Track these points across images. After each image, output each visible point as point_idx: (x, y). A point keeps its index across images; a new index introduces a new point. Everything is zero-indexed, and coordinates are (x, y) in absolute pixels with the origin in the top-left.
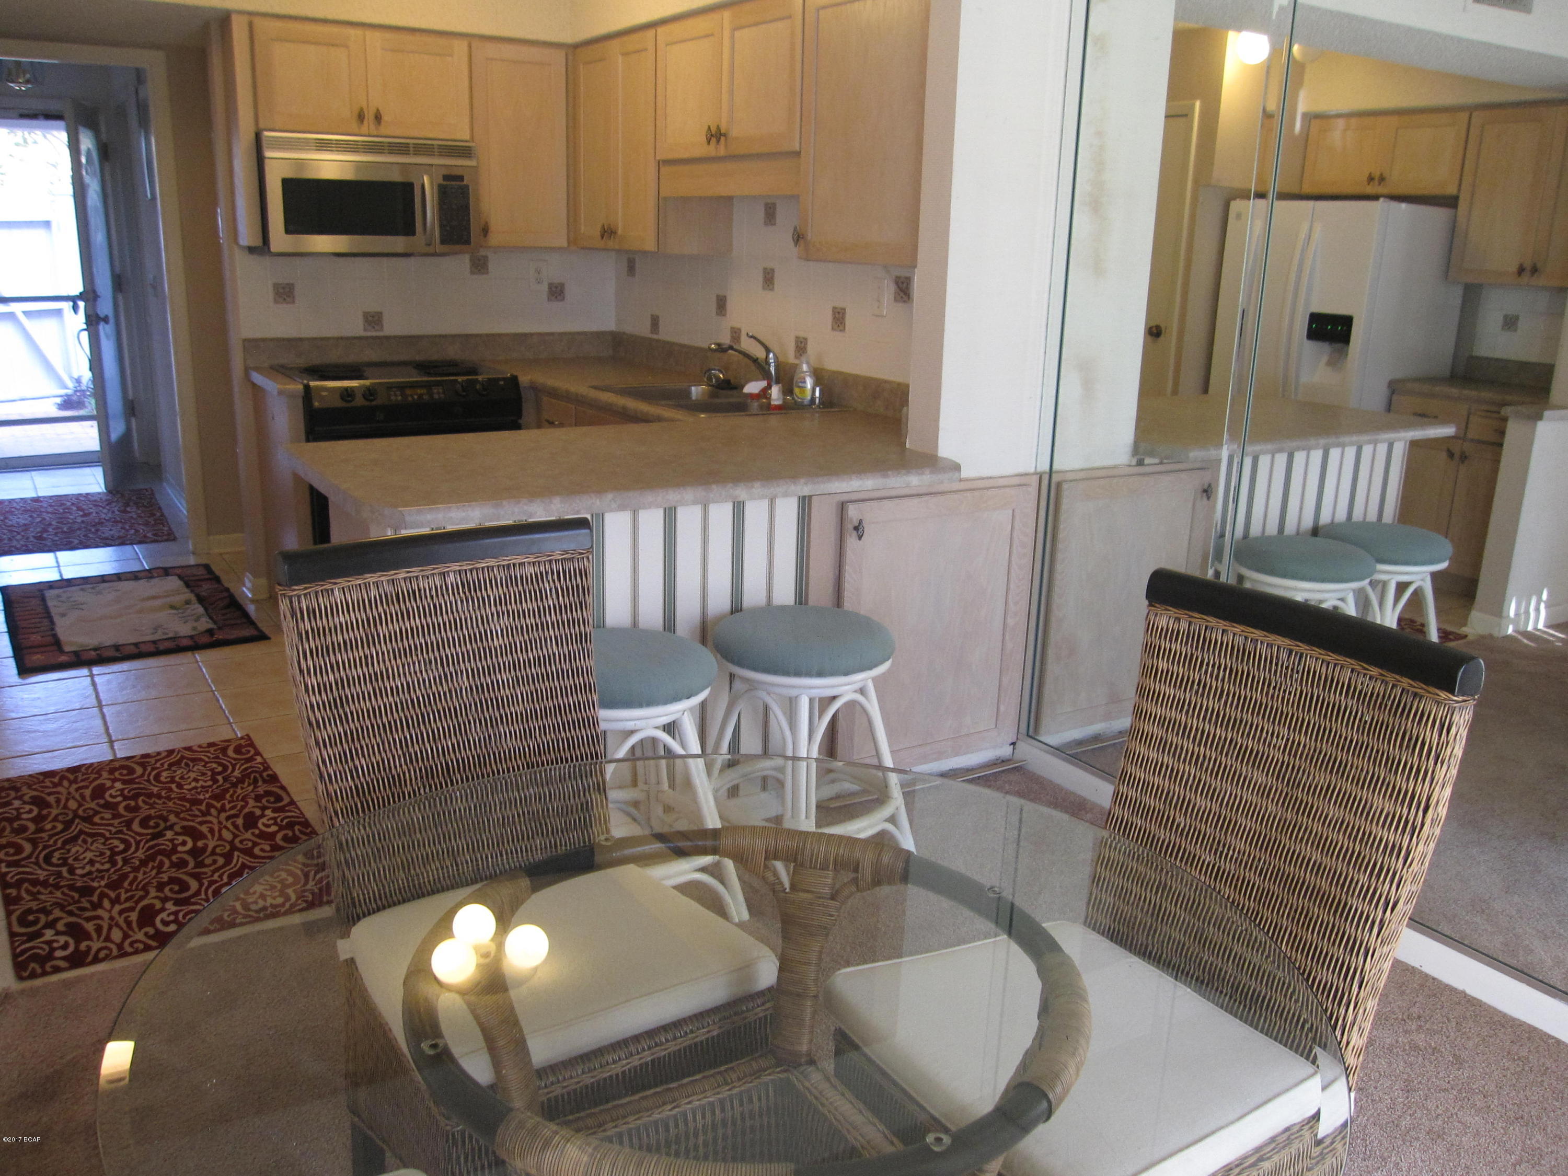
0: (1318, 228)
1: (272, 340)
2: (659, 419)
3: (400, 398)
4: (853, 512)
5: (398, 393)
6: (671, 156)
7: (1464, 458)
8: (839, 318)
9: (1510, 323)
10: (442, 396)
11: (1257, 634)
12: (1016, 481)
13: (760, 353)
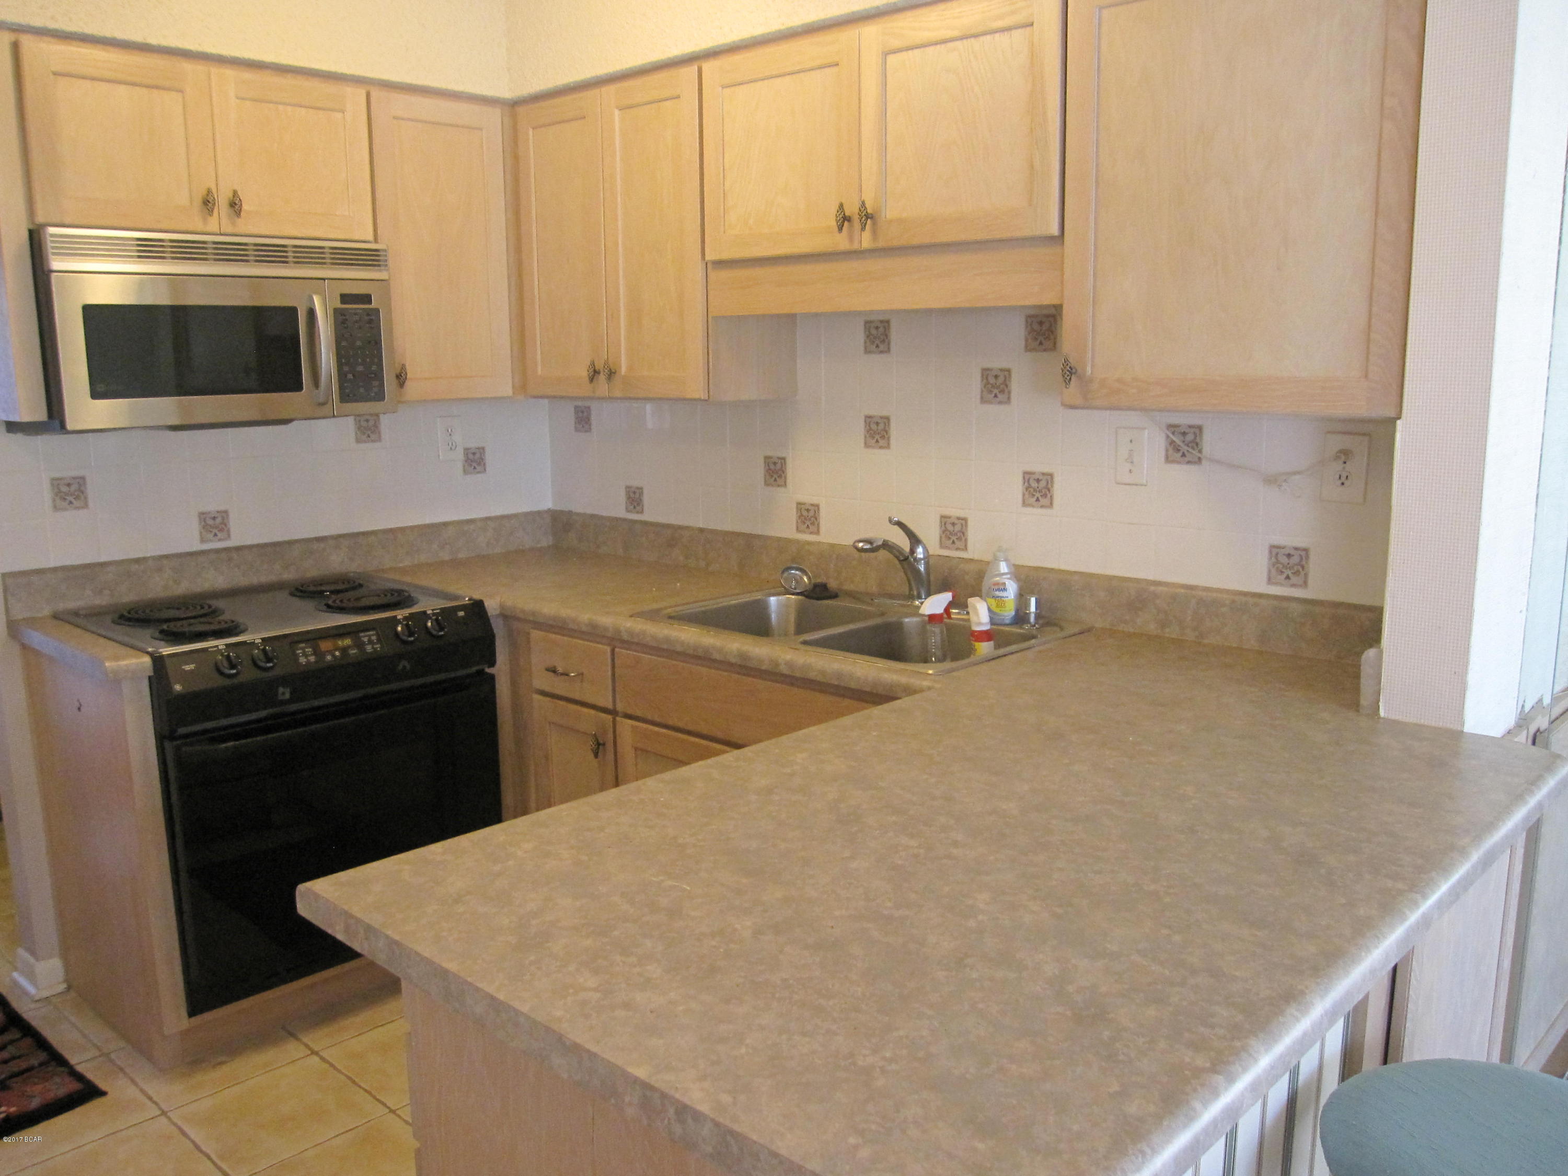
1: (55, 570)
3: (312, 659)
5: (309, 650)
8: (1038, 488)
10: (378, 646)
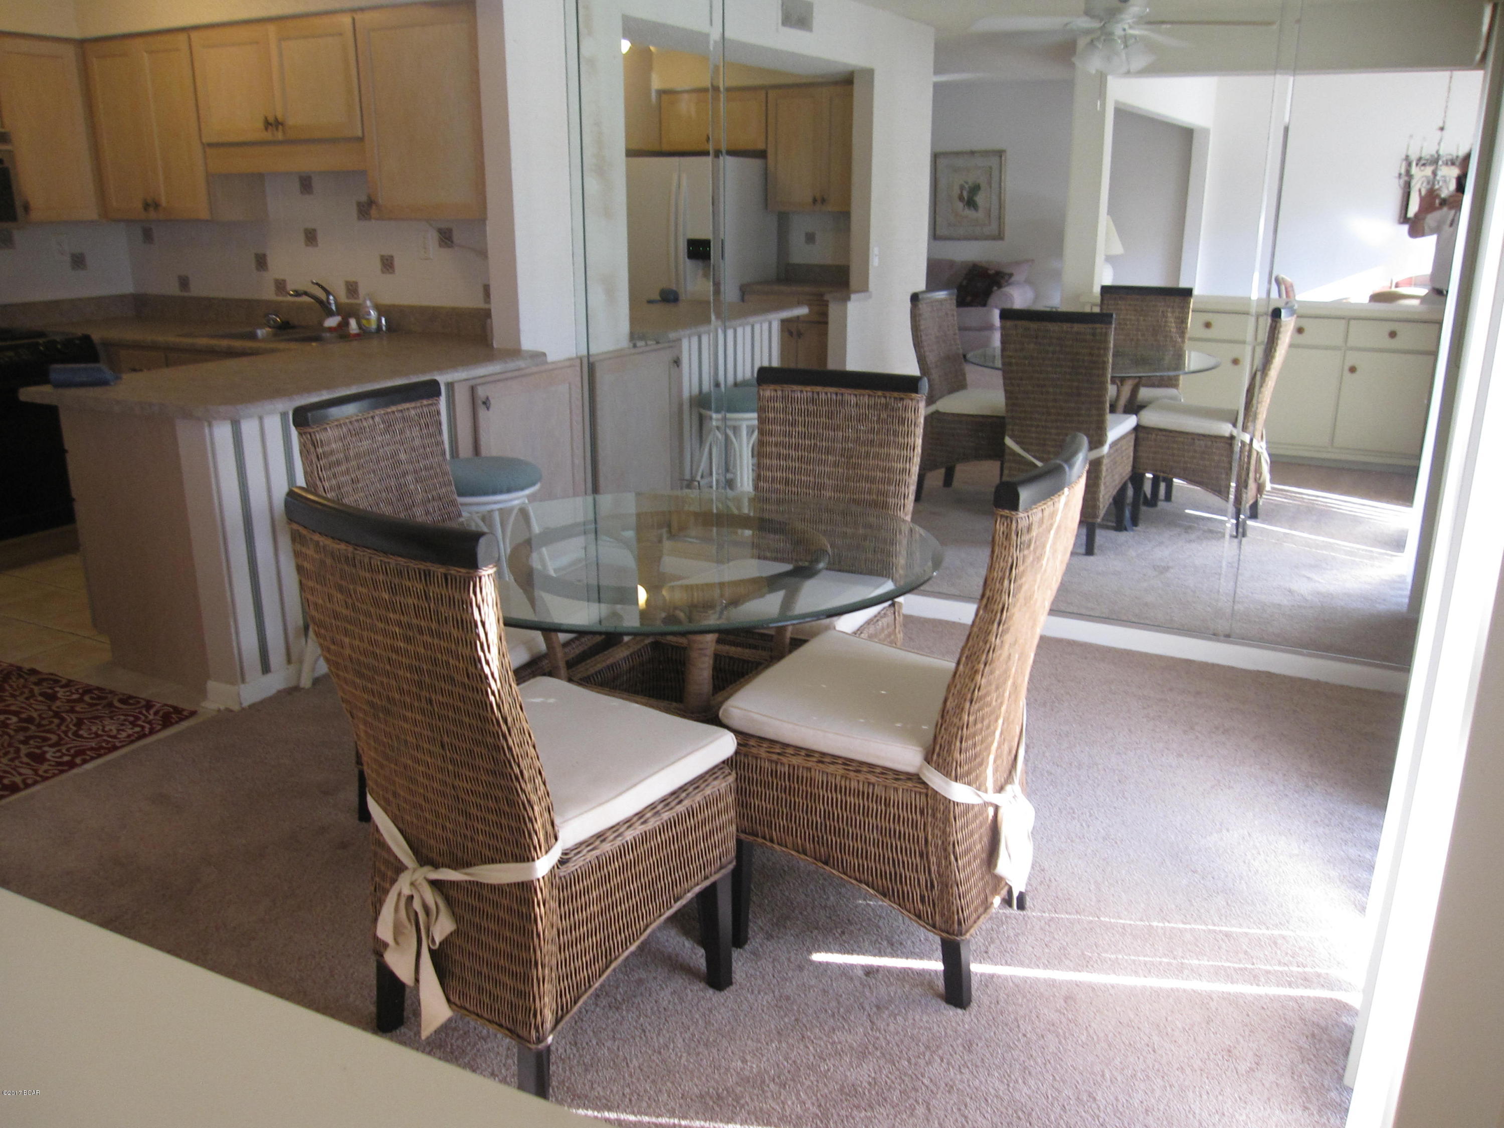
0: (684, 177)
2: (273, 351)
4: (481, 392)
6: (214, 139)
7: (800, 335)
8: (388, 264)
9: (810, 238)
10: (30, 356)
11: (819, 389)
12: (567, 363)
13: (322, 295)
